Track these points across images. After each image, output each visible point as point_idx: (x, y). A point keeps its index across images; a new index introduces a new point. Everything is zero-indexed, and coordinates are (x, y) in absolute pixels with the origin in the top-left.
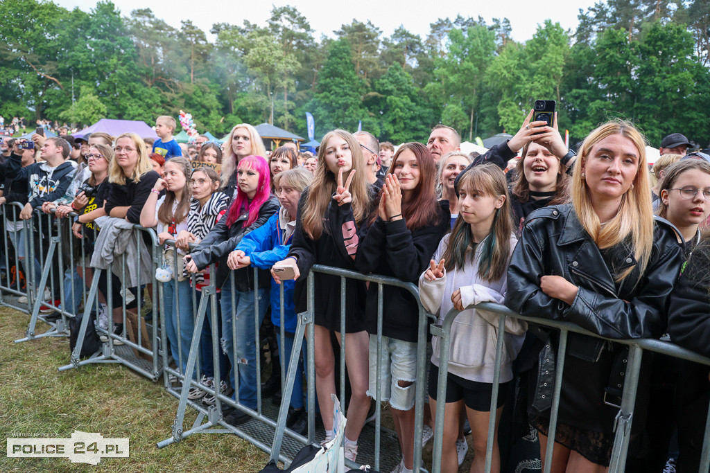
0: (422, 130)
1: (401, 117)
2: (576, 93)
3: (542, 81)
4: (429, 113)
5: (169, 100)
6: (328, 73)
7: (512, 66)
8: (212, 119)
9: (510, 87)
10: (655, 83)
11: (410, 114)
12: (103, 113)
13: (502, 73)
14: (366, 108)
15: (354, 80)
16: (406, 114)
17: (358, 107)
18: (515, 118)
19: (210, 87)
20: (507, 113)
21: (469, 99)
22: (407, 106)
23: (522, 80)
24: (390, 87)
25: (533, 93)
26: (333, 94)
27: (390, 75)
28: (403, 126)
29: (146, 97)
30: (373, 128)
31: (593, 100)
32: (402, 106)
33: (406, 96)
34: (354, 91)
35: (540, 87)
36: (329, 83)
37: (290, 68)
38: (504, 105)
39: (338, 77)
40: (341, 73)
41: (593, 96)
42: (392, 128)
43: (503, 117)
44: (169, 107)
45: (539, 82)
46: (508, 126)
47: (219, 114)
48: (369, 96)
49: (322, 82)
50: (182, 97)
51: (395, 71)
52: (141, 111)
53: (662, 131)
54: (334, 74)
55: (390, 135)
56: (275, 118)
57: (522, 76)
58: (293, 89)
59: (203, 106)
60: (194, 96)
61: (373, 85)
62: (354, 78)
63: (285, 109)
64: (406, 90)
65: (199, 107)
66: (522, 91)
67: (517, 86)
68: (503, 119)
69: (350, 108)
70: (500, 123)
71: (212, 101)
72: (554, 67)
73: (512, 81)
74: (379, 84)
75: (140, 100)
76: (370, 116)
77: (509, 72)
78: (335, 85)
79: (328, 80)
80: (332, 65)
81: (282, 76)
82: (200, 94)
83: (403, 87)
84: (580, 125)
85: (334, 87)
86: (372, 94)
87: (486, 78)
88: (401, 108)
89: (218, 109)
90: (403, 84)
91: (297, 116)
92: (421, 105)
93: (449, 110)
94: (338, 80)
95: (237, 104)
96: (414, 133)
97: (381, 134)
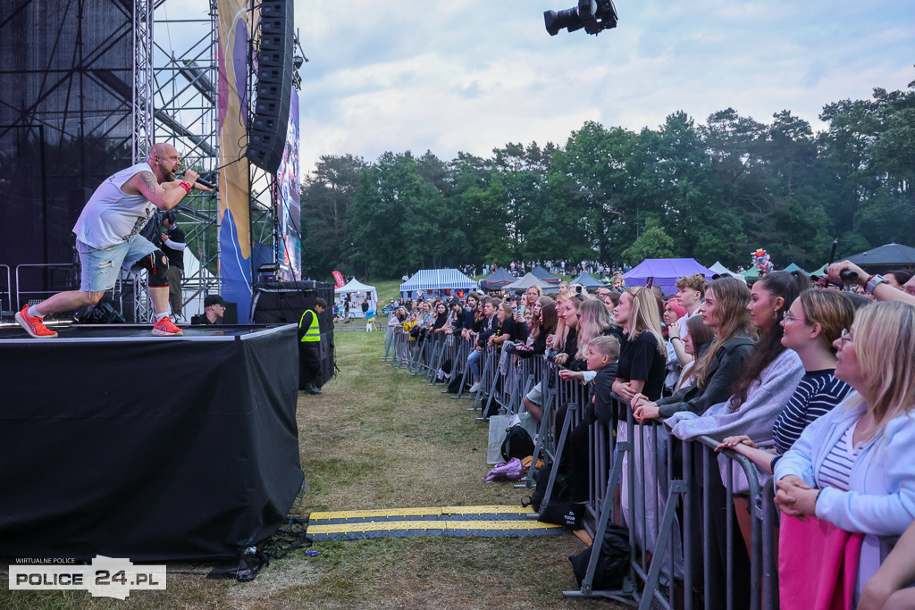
5: (754, 222)
8: (819, 243)
12: (669, 248)
19: (815, 198)
29: (723, 223)
44: (754, 232)
47: (830, 234)
52: (715, 240)
59: (805, 225)
65: (798, 227)
75: (715, 226)
95: (860, 216)
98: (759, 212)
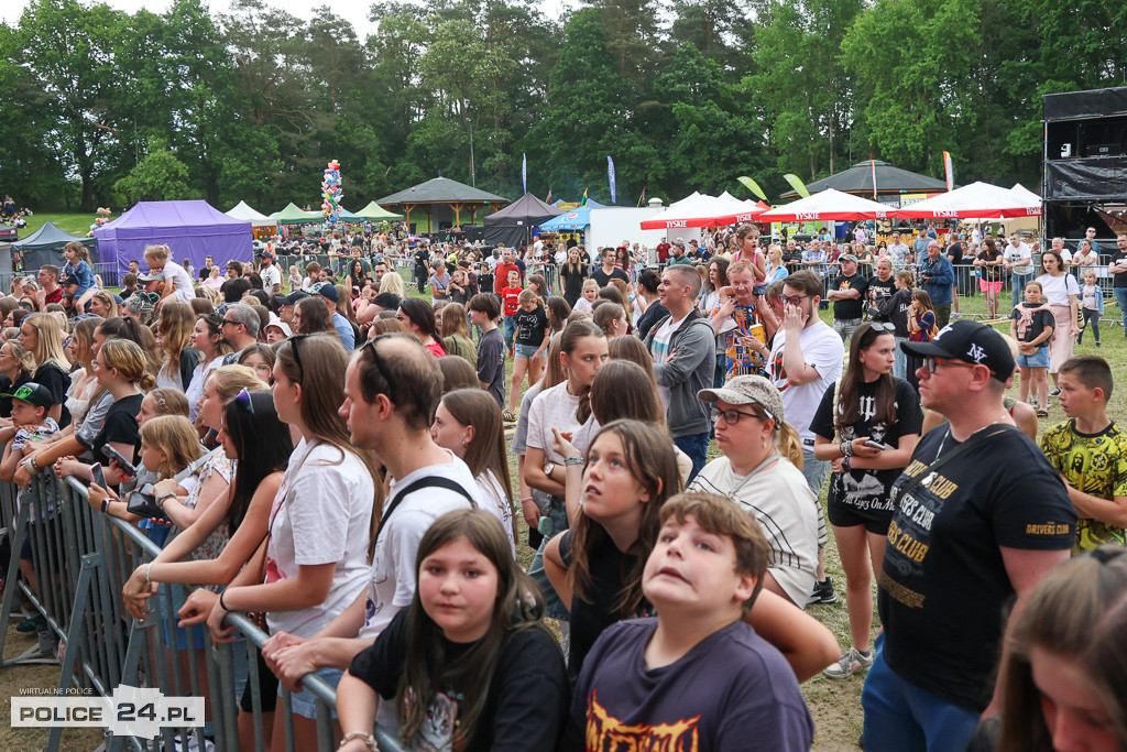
1: (702, 142)
5: (293, 144)
7: (884, 33)
8: (369, 171)
11: (718, 134)
12: (183, 178)
13: (866, 48)
15: (612, 82)
16: (711, 133)
19: (363, 116)
22: (711, 120)
23: (904, 58)
24: (680, 87)
27: (679, 66)
28: (706, 157)
29: (254, 145)
32: (703, 119)
33: (710, 101)
37: (497, 71)
38: (878, 105)
42: (688, 162)
43: (875, 129)
46: (885, 146)
47: (382, 161)
48: (644, 108)
50: (316, 138)
51: (687, 57)
54: (575, 73)
56: (477, 162)
57: (904, 52)
59: (353, 150)
61: (647, 86)
65: (347, 151)
67: (896, 69)
68: (876, 132)
70: (870, 139)
71: (369, 140)
72: (961, 29)
73: (887, 60)
74: (658, 82)
77: (879, 46)
82: (347, 128)
83: (705, 85)
86: (647, 104)
88: (700, 125)
89: (380, 153)
90: (703, 80)
91: (516, 154)
94: (582, 83)
96: (729, 168)
97: (668, 176)
98: (298, 131)
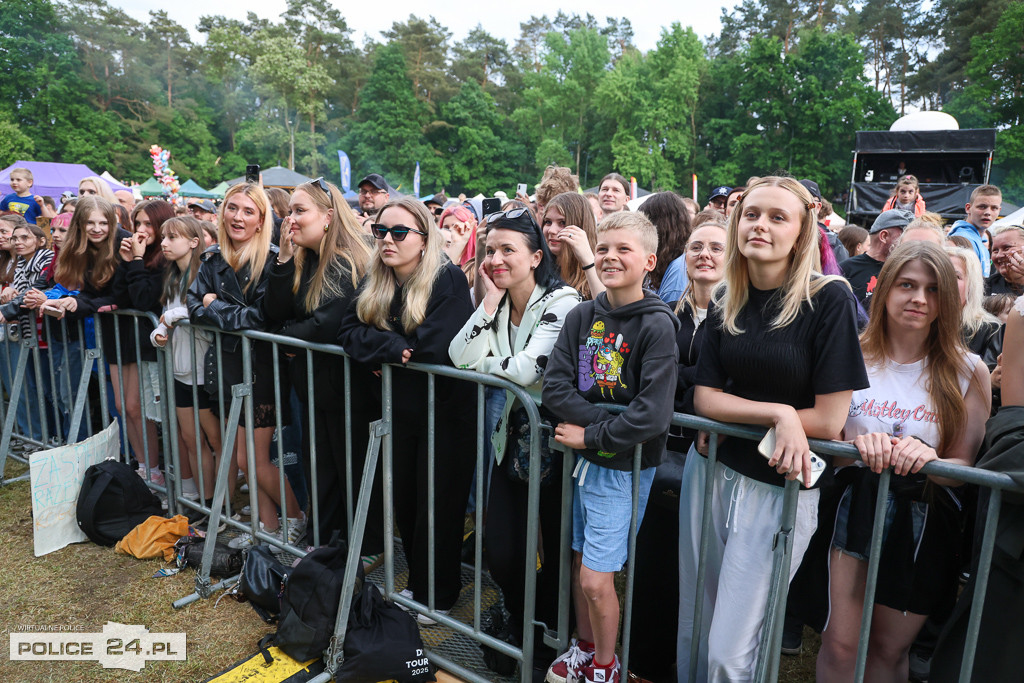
0: (509, 174)
1: (479, 157)
2: (716, 123)
3: (670, 107)
4: (518, 151)
5: (133, 131)
6: (374, 92)
7: (629, 85)
8: (202, 160)
9: (627, 115)
10: (815, 111)
11: (492, 152)
12: (28, 151)
13: (616, 96)
14: (430, 144)
15: (411, 104)
16: (486, 152)
17: (417, 142)
18: (634, 158)
19: (197, 113)
20: (624, 152)
21: (574, 132)
22: (487, 141)
23: (643, 106)
24: (464, 114)
25: (658, 123)
26: (380, 124)
27: (463, 97)
28: (482, 169)
29: (97, 127)
30: (439, 172)
31: (738, 134)
32: (481, 140)
33: (486, 127)
34: (411, 120)
35: (667, 115)
36: (375, 107)
37: (317, 85)
38: (620, 140)
39: (387, 98)
40: (391, 94)
41: (738, 128)
42: (467, 172)
43: (618, 157)
44: (134, 143)
45: (665, 108)
46: (626, 170)
47: (213, 152)
48: (433, 126)
49: (365, 106)
50: (154, 127)
51: (470, 90)
52: (89, 147)
53: (825, 176)
54: (381, 94)
55: (465, 183)
56: (296, 158)
57: (643, 101)
58: (323, 116)
59: (188, 141)
60: (172, 126)
61: (438, 110)
62: (411, 100)
63: (311, 146)
64: (486, 118)
65: (181, 142)
66: (643, 120)
67: (636, 113)
68: (619, 160)
69: (406, 143)
70: (615, 164)
71: (202, 132)
72: (686, 88)
73: (630, 106)
74: (447, 109)
75: (88, 130)
76: (435, 156)
77: (625, 95)
78: (383, 110)
79: (373, 103)
80: (378, 81)
81: (306, 97)
82: (183, 122)
83: (482, 114)
84: (722, 168)
85: (381, 114)
86: (437, 123)
87: (594, 102)
88: (479, 145)
89: (211, 145)
90: (482, 110)
91: (329, 155)
92: (508, 140)
93: (546, 146)
94: (387, 103)
95: (240, 137)
96: (498, 179)
97: (452, 181)
98: (138, 120)
